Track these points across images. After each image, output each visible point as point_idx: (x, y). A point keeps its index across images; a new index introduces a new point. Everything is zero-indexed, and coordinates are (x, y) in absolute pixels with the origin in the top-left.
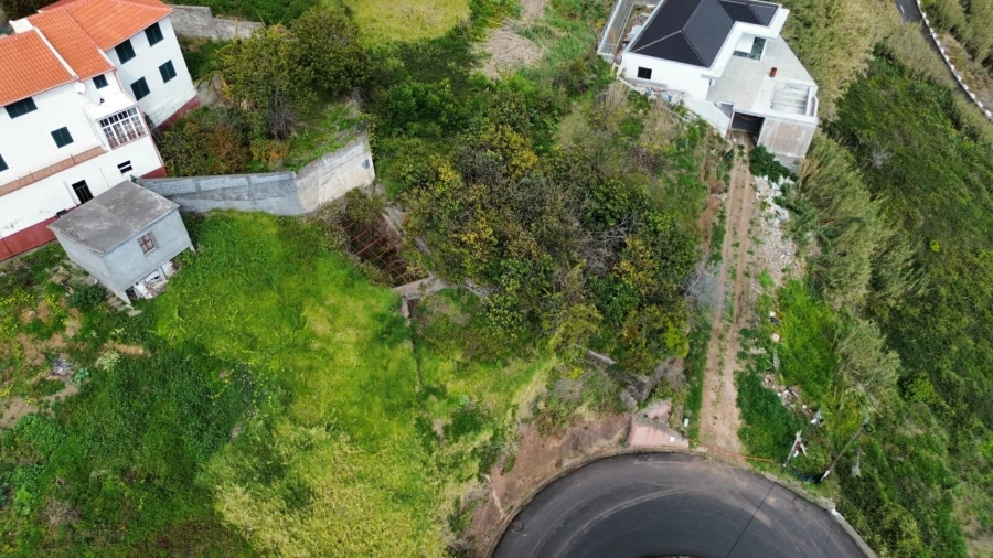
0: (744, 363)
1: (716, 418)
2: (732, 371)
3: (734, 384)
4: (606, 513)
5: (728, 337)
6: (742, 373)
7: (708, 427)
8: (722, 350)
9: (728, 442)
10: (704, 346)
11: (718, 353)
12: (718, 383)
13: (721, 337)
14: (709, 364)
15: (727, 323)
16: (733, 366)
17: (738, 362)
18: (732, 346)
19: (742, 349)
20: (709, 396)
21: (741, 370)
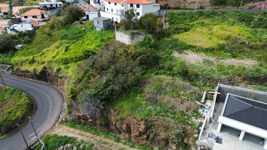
0: (80, 142)
1: (64, 130)
2: (78, 137)
3: (73, 137)
4: (50, 103)
5: (92, 139)
6: (76, 140)
7: (62, 127)
8: (87, 136)
9: (55, 131)
10: (91, 132)
11: (86, 135)
12: (75, 133)
13: (92, 137)
14: (83, 132)
15: (98, 141)
16: (80, 138)
17: (81, 140)
18: (88, 140)
19: (85, 142)
20: (72, 130)
21: (77, 140)
